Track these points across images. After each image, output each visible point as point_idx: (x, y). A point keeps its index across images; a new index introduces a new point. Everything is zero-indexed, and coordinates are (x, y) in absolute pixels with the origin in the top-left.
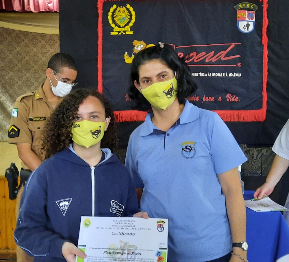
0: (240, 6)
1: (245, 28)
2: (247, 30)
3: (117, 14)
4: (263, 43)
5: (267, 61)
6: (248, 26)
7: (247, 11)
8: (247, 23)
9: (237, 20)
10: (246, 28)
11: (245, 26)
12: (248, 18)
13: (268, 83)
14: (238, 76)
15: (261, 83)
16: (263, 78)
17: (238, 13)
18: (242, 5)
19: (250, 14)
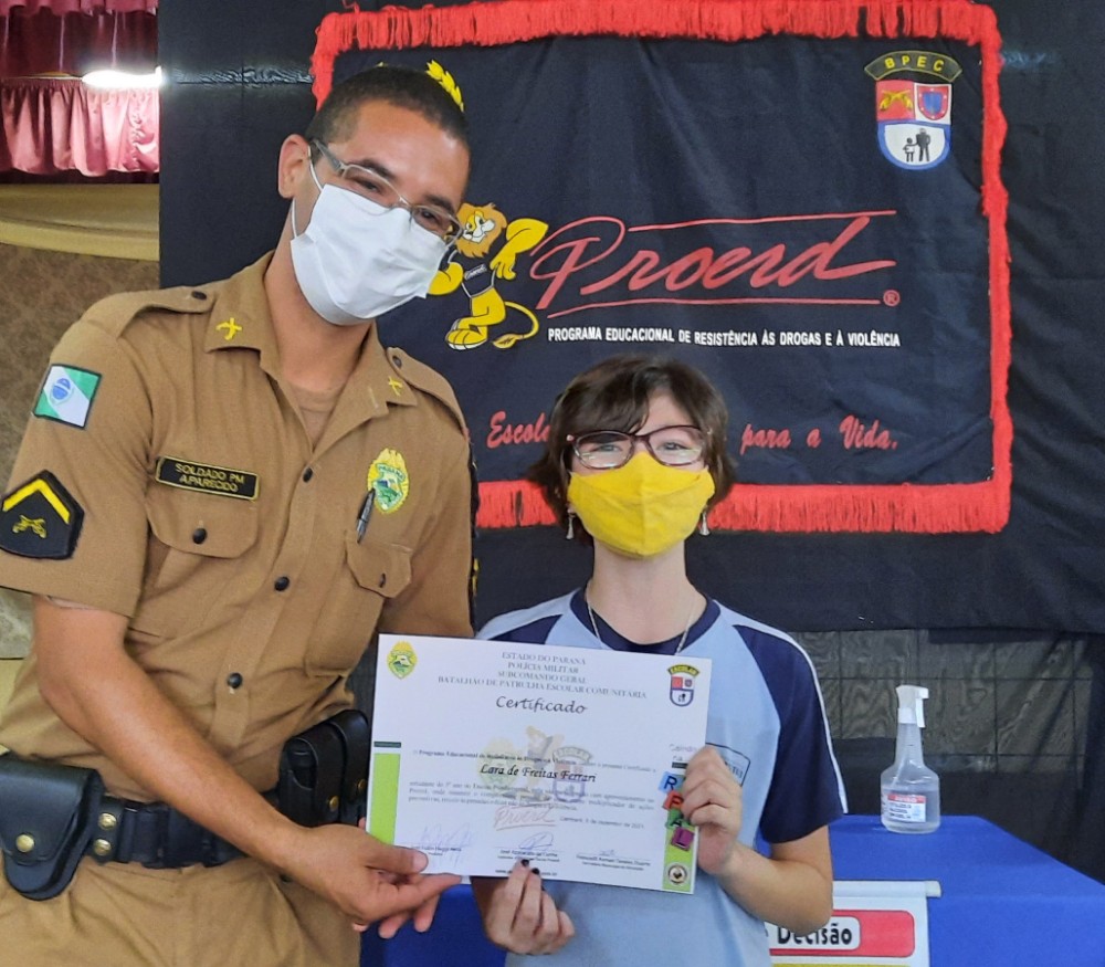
0: (890, 63)
1: (910, 149)
2: (921, 159)
4: (987, 210)
5: (1007, 282)
6: (922, 140)
7: (916, 84)
8: (918, 132)
9: (880, 117)
10: (917, 148)
11: (909, 141)
12: (922, 112)
13: (1012, 371)
14: (887, 344)
15: (986, 374)
16: (993, 353)
17: (883, 91)
18: (898, 59)
19: (932, 96)
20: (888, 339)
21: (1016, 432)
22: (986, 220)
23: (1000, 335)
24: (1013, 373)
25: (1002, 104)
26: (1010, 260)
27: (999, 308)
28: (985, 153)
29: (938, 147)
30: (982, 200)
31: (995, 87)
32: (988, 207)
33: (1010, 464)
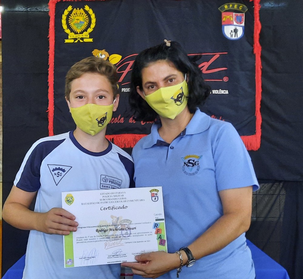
0: (226, 7)
1: (232, 34)
2: (235, 36)
3: (72, 18)
5: (261, 74)
6: (236, 31)
7: (234, 13)
8: (234, 28)
9: (223, 23)
10: (234, 33)
11: (232, 31)
12: (236, 22)
13: (261, 101)
14: (224, 93)
15: (254, 102)
16: (256, 96)
17: (224, 15)
18: (228, 5)
19: (239, 17)
20: (225, 92)
21: (262, 120)
22: (255, 55)
23: (258, 91)
24: (262, 102)
25: (260, 20)
26: (262, 68)
27: (258, 83)
28: (255, 35)
29: (240, 33)
30: (253, 49)
31: (258, 14)
32: (255, 51)
33: (261, 130)
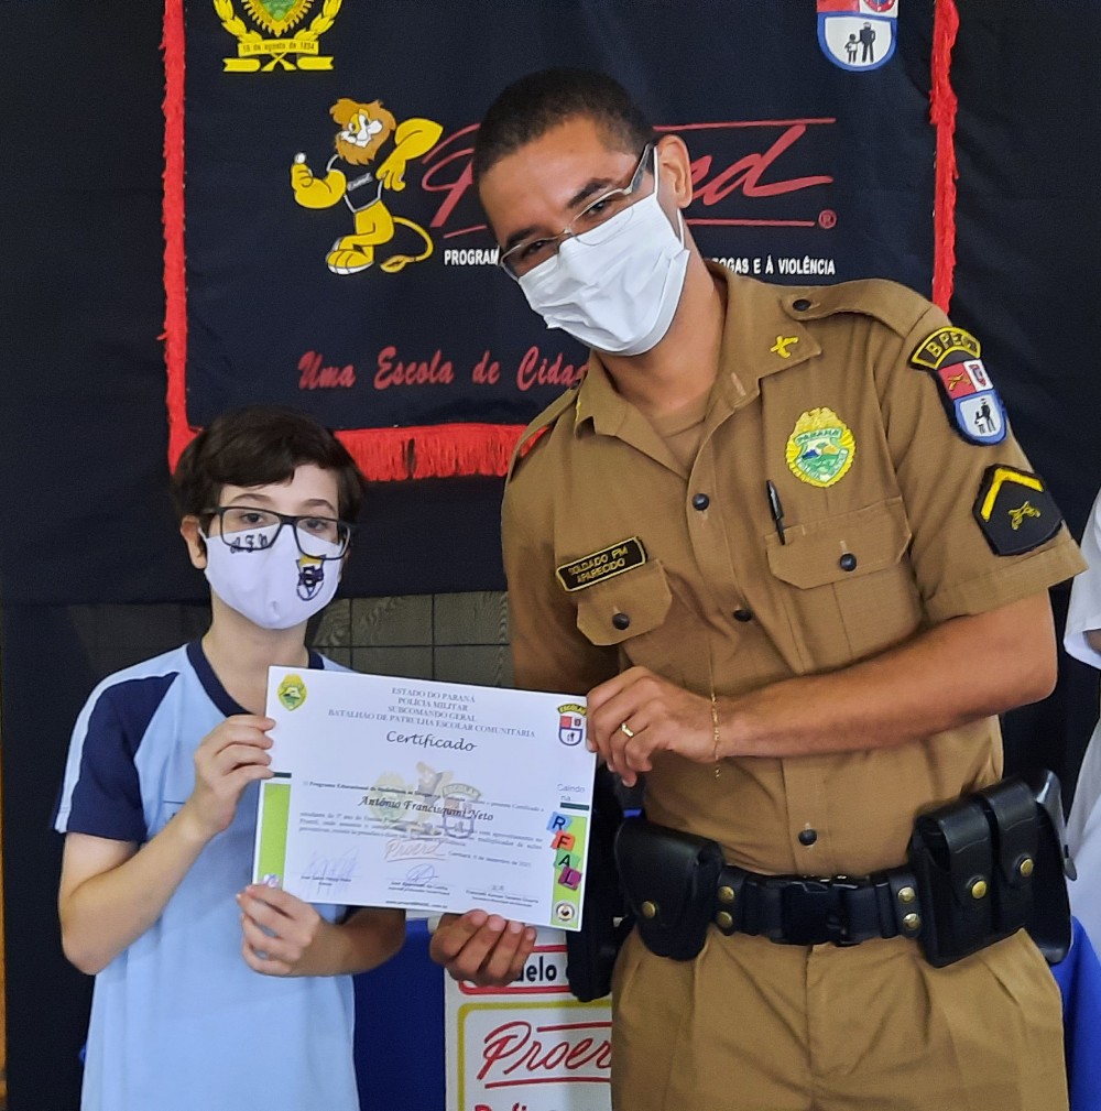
1: (853, 47)
2: (864, 59)
4: (935, 118)
5: (953, 203)
6: (867, 36)
8: (863, 28)
9: (819, 9)
10: (861, 46)
11: (852, 37)
12: (868, 4)
13: (953, 302)
14: (821, 272)
16: (934, 283)
20: (822, 266)
22: (934, 128)
23: (944, 265)
24: (955, 305)
26: (957, 177)
27: (944, 232)
28: (934, 52)
29: (883, 46)
30: (930, 106)
32: (937, 115)
